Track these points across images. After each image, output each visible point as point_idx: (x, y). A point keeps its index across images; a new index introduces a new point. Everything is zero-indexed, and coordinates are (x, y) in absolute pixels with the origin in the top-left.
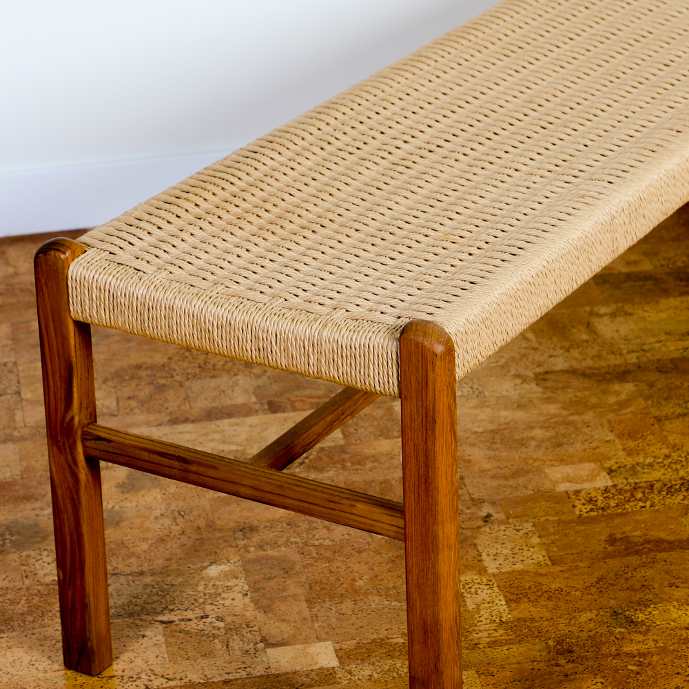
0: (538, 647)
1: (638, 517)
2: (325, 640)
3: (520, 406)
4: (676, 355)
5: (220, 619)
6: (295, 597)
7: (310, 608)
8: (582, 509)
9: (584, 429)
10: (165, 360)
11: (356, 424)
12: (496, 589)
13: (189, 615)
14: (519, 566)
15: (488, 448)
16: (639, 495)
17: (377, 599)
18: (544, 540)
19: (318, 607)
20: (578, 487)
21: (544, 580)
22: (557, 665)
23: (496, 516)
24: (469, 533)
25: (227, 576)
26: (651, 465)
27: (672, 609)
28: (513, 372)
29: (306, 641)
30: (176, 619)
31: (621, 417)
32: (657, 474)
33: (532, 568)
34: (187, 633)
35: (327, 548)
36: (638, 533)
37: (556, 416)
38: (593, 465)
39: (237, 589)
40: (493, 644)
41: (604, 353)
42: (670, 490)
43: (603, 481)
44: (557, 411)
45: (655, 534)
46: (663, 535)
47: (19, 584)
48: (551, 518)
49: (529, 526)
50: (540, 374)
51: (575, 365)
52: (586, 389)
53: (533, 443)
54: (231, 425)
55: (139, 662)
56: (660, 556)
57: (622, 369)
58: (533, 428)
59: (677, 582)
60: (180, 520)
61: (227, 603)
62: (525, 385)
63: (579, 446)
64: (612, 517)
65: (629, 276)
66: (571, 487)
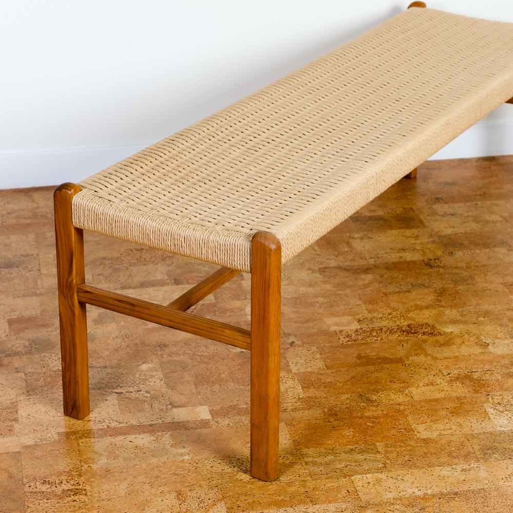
0: (319, 412)
1: (374, 345)
2: (204, 405)
3: (310, 285)
4: (396, 260)
5: (147, 392)
6: (188, 382)
7: (196, 388)
8: (343, 340)
9: (345, 298)
10: (119, 255)
11: (222, 292)
12: (296, 381)
13: (131, 389)
14: (309, 369)
15: (293, 307)
16: (375, 334)
17: (232, 384)
18: (323, 356)
19: (200, 387)
20: (342, 328)
21: (322, 377)
22: (329, 422)
23: (297, 342)
24: (282, 351)
25: (151, 370)
26: (381, 318)
27: (391, 394)
28: (307, 267)
29: (194, 405)
30: (124, 391)
31: (365, 293)
32: (384, 323)
33: (316, 371)
34: (130, 399)
35: (205, 357)
36: (374, 354)
37: (330, 291)
38: (350, 317)
39: (157, 377)
40: (295, 410)
41: (356, 258)
42: (391, 332)
43: (355, 326)
44: (331, 288)
45: (382, 354)
46: (387, 355)
47: (39, 371)
48: (327, 345)
49: (314, 349)
50: (321, 268)
51: (341, 264)
52: (347, 277)
53: (318, 305)
54: (154, 290)
55: (104, 413)
56: (385, 366)
57: (366, 267)
58: (317, 297)
59: (394, 380)
60: (126, 340)
61: (152, 384)
62: (313, 274)
63: (342, 307)
64: (359, 345)
65: (370, 217)
66: (337, 329)
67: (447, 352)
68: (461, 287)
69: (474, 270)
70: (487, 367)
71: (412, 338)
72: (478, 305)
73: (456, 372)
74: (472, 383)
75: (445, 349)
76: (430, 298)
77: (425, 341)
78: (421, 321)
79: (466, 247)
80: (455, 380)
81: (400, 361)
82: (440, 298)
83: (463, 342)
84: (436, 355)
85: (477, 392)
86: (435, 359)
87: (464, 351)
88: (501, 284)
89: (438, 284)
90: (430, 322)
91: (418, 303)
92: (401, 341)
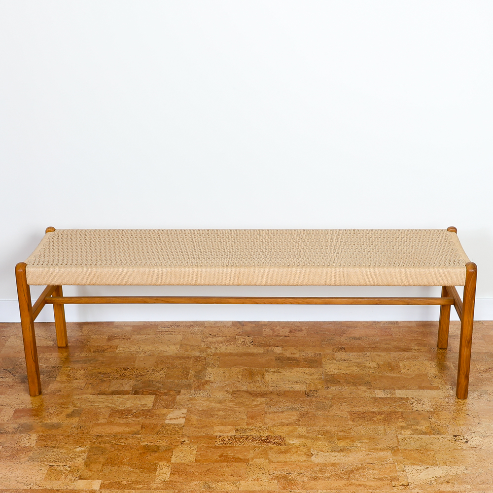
1: (236, 448)
2: (100, 480)
3: (220, 402)
4: (288, 389)
5: (70, 467)
6: (100, 462)
7: (102, 467)
8: (218, 443)
9: (238, 414)
10: (111, 371)
11: (160, 402)
12: (170, 469)
13: (61, 464)
14: (183, 461)
15: (199, 417)
16: (241, 440)
17: (127, 467)
18: (198, 453)
19: (105, 467)
20: (221, 434)
21: (188, 468)
23: (186, 441)
24: (173, 447)
25: (82, 452)
26: (253, 429)
27: (226, 484)
28: (226, 389)
29: (93, 479)
30: (55, 465)
31: (253, 411)
32: (252, 433)
33: (187, 463)
34: (56, 470)
36: (232, 454)
37: (231, 407)
38: (232, 427)
39: (82, 457)
40: (156, 489)
41: (262, 386)
42: (253, 439)
43: (232, 433)
44: (232, 406)
45: (238, 455)
46: (240, 456)
47: (13, 446)
48: (205, 445)
49: (195, 447)
50: (235, 391)
51: (249, 389)
52: (247, 399)
53: (216, 416)
54: (118, 397)
55: (34, 479)
56: (234, 464)
57: (265, 392)
58: (220, 411)
59: (234, 474)
60: (79, 430)
61: (76, 461)
62: (227, 395)
63: (231, 419)
64: (226, 447)
65: (289, 358)
66: (218, 434)
67: (282, 458)
68: (319, 412)
69: (336, 401)
70: (302, 471)
71: (265, 446)
72: (324, 426)
73: (279, 473)
74: (284, 482)
75: (281, 455)
76: (294, 418)
77: (271, 448)
78: (278, 434)
79: (340, 384)
80: (275, 479)
81: (246, 461)
82: (300, 419)
83: (297, 452)
84: (272, 459)
85: (284, 488)
86: (271, 461)
87: (294, 458)
88: (348, 412)
89: (305, 409)
90: (283, 435)
91: (283, 421)
92: (255, 447)
